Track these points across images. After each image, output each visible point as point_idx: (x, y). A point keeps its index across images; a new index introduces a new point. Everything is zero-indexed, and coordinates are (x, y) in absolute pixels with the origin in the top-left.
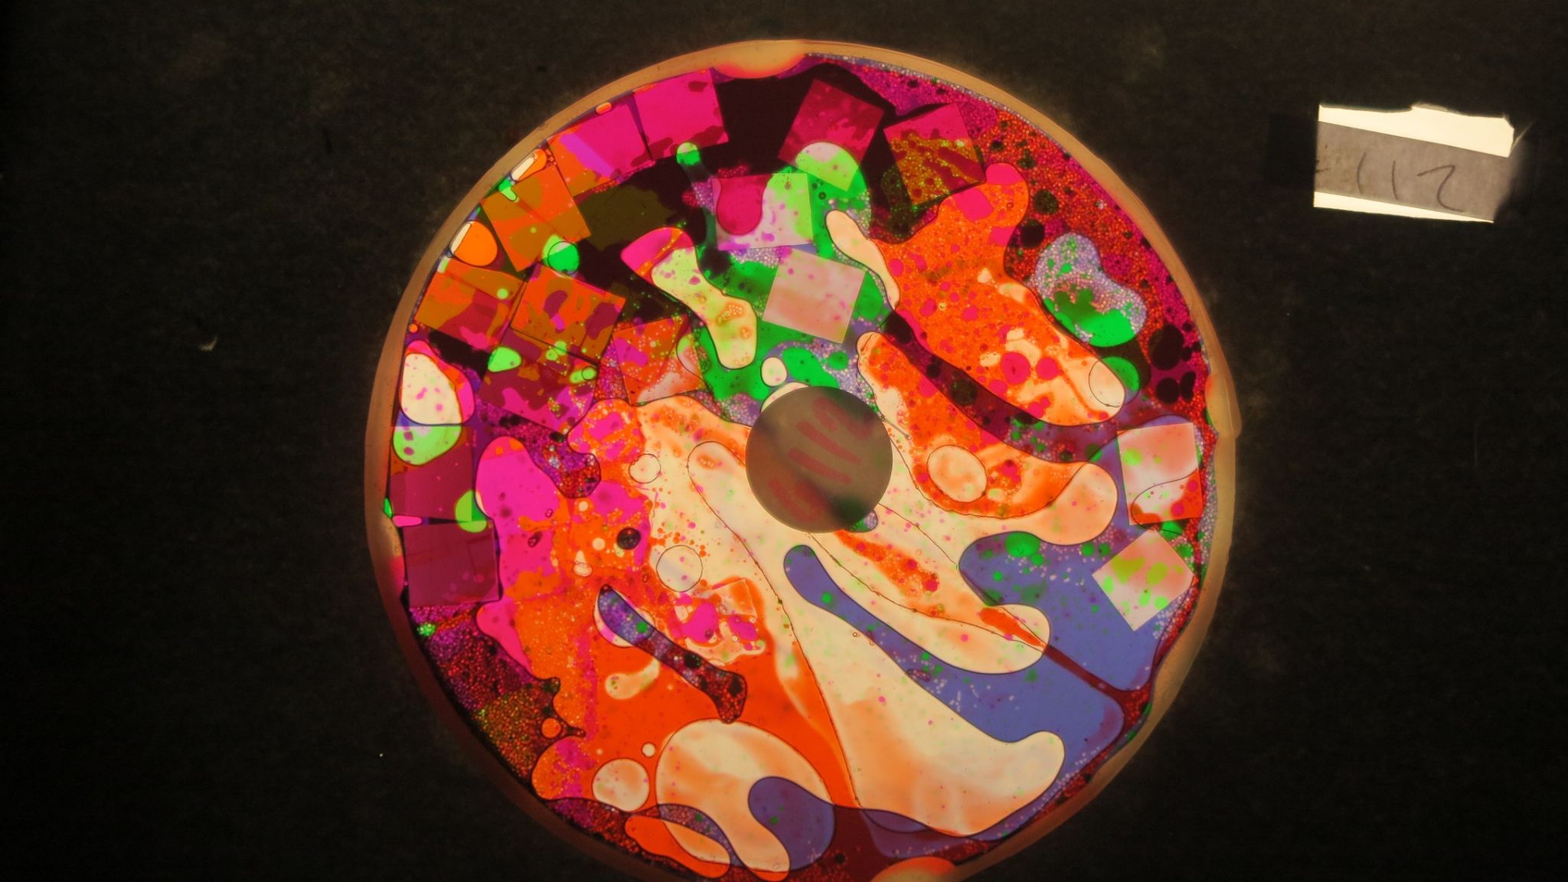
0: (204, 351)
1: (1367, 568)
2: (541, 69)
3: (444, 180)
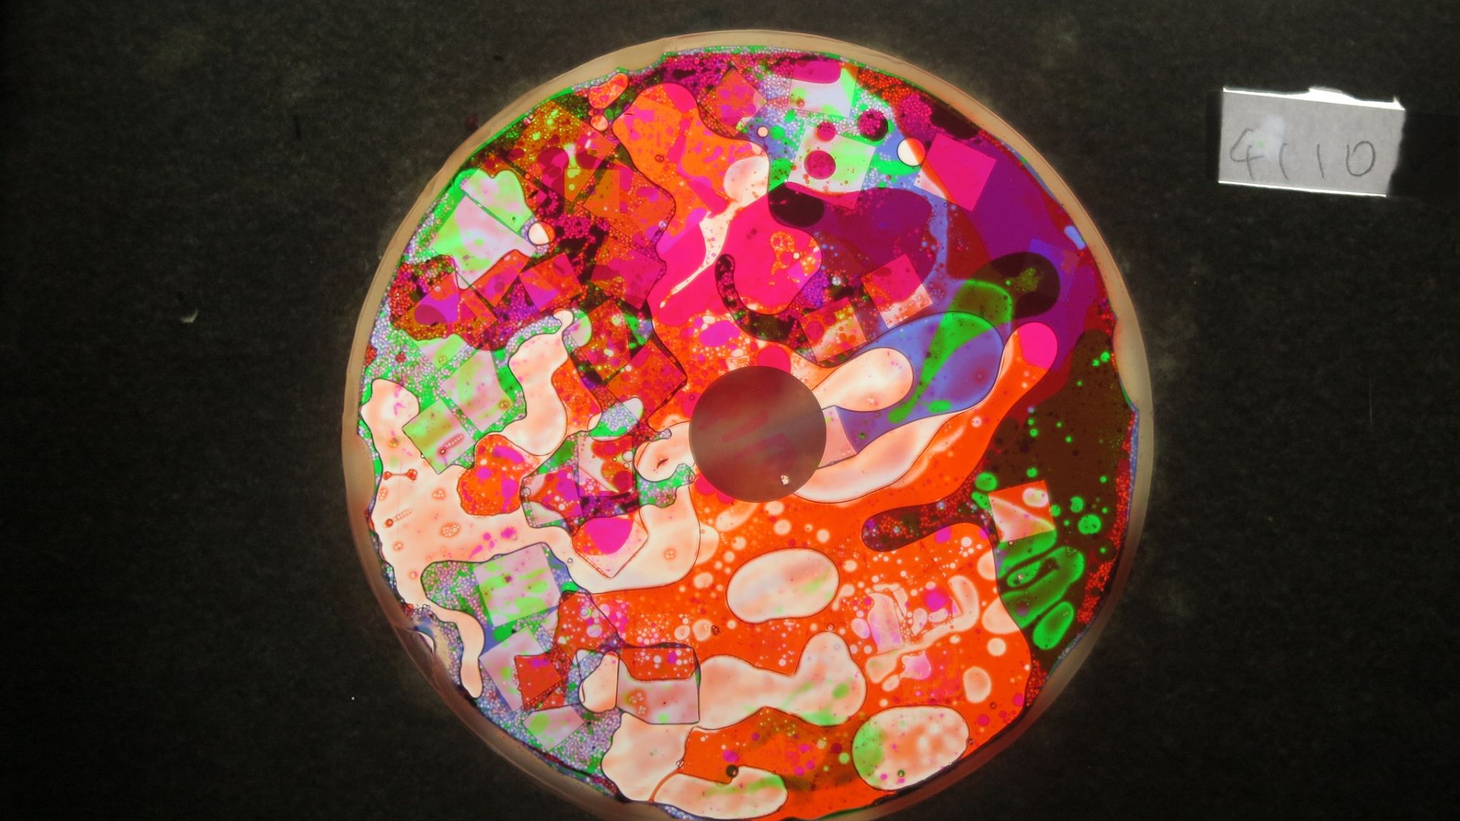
0: (186, 324)
1: (1270, 519)
2: (498, 58)
3: (408, 162)
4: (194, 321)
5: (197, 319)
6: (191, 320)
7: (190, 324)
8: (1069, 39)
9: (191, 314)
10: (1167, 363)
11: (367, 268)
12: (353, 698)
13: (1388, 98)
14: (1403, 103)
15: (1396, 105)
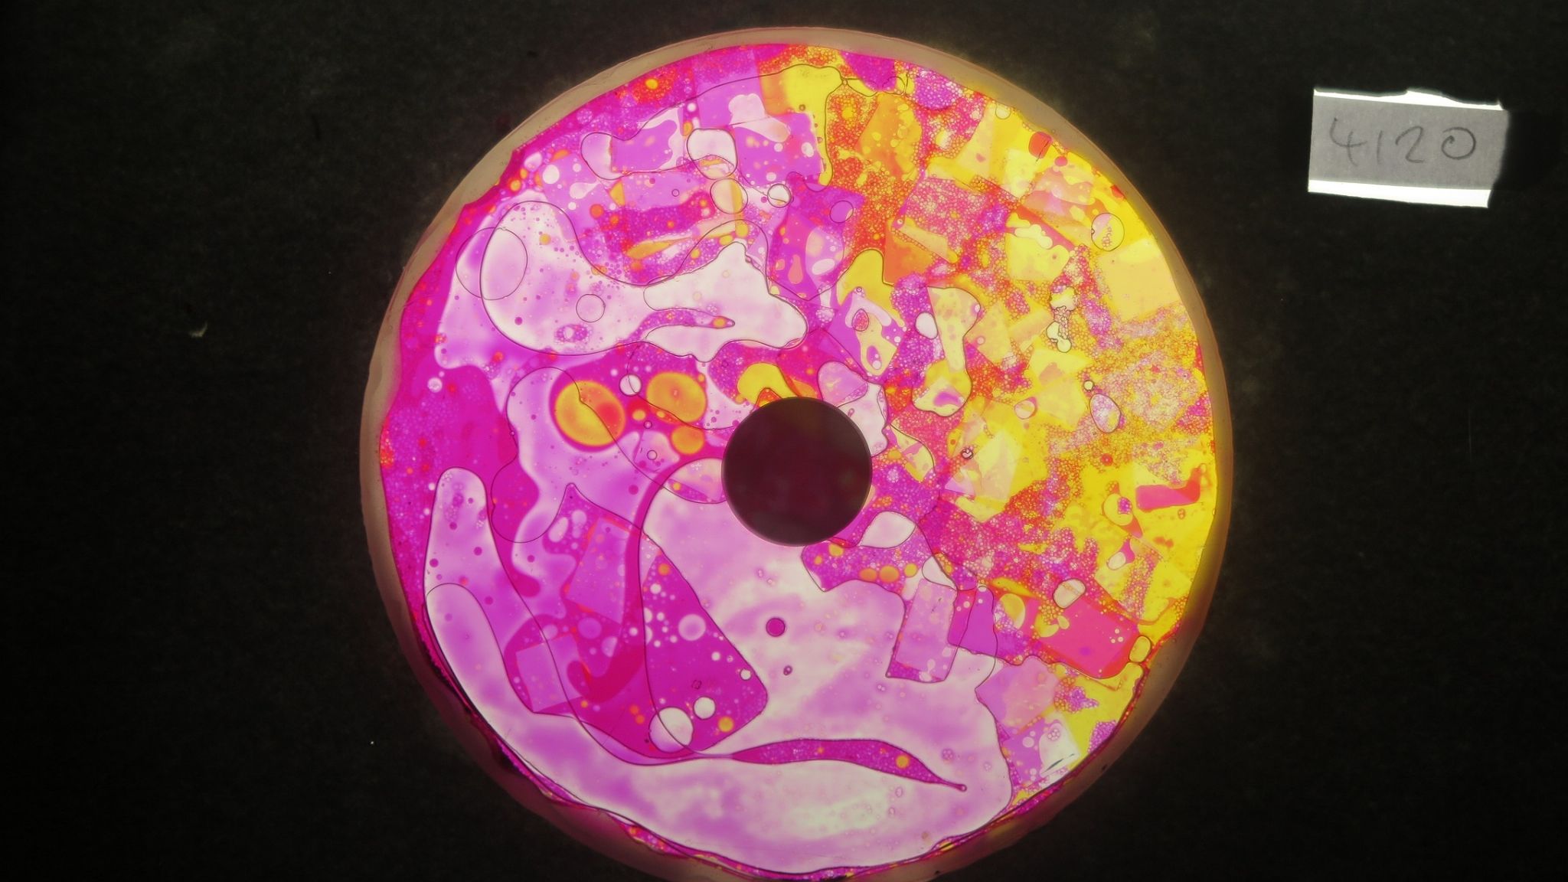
0: (195, 338)
4: (204, 335)
5: (206, 333)
6: (200, 334)
7: (199, 338)
8: (1148, 35)
9: (199, 328)
10: (1250, 386)
11: (390, 279)
12: (372, 743)
13: (1491, 100)
14: (1504, 106)
15: (1498, 107)
